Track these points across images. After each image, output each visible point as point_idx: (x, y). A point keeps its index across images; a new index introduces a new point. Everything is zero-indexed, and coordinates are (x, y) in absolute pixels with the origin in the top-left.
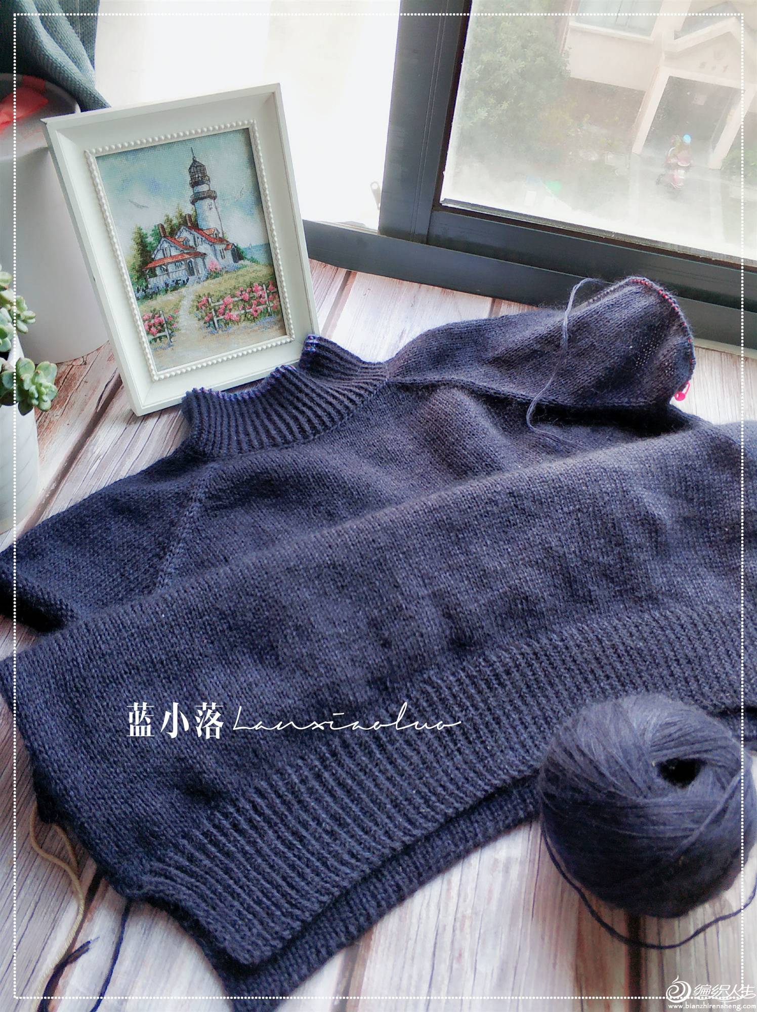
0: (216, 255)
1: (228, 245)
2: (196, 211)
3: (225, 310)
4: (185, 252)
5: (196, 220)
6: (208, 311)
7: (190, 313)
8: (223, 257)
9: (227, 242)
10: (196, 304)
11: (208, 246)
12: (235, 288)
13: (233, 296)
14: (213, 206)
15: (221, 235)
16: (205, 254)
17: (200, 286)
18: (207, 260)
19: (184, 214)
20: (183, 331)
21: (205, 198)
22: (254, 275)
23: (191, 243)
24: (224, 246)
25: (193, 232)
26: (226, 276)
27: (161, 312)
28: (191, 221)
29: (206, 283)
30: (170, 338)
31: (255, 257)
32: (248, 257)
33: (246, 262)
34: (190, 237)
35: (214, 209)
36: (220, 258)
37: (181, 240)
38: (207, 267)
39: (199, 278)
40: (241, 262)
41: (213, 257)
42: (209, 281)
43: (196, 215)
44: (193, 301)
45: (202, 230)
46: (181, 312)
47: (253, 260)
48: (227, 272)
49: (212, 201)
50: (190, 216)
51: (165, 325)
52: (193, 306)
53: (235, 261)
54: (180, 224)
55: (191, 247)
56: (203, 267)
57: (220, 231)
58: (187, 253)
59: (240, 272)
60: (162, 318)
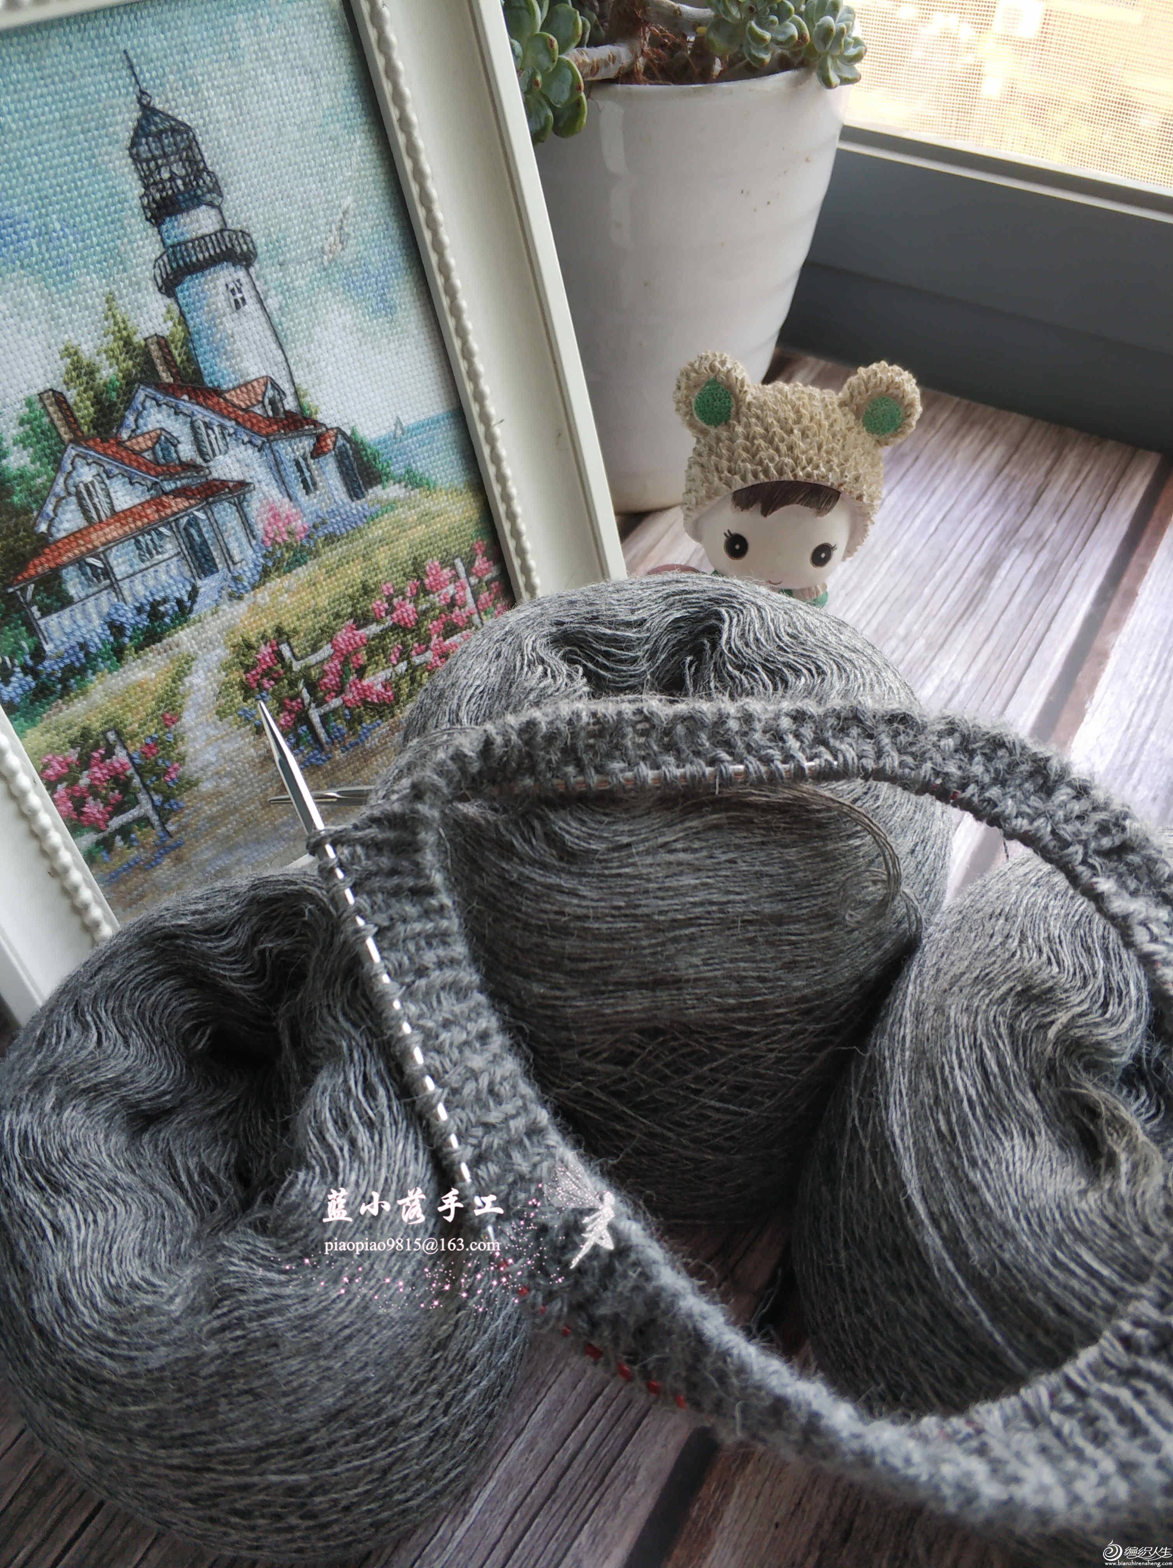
0: (282, 481)
1: (320, 438)
2: (183, 319)
3: (342, 675)
4: (168, 486)
5: (191, 359)
6: (285, 692)
7: (221, 714)
8: (308, 486)
9: (315, 423)
10: (237, 675)
11: (249, 454)
12: (366, 590)
13: (362, 620)
14: (247, 293)
15: (290, 404)
16: (242, 485)
17: (242, 608)
18: (255, 506)
19: (138, 339)
20: (207, 786)
21: (213, 261)
22: (420, 532)
23: (186, 451)
24: (306, 444)
25: (186, 404)
26: (330, 556)
27: (111, 736)
28: (169, 362)
29: (263, 596)
30: (163, 824)
31: (420, 466)
32: (398, 469)
33: (392, 491)
34: (178, 428)
35: (251, 306)
36: (298, 490)
37: (143, 443)
38: (260, 533)
39: (236, 579)
40: (376, 492)
41: (275, 493)
42: (275, 583)
43: (188, 339)
44: (227, 667)
45: (217, 392)
46: (188, 718)
47: (413, 480)
48: (331, 539)
49: (241, 274)
50: (163, 343)
51: (136, 781)
52: (226, 686)
53: (355, 492)
54: (130, 383)
55: (189, 466)
56: (241, 534)
57: (286, 386)
58: (177, 493)
59: (375, 532)
60: (121, 755)
